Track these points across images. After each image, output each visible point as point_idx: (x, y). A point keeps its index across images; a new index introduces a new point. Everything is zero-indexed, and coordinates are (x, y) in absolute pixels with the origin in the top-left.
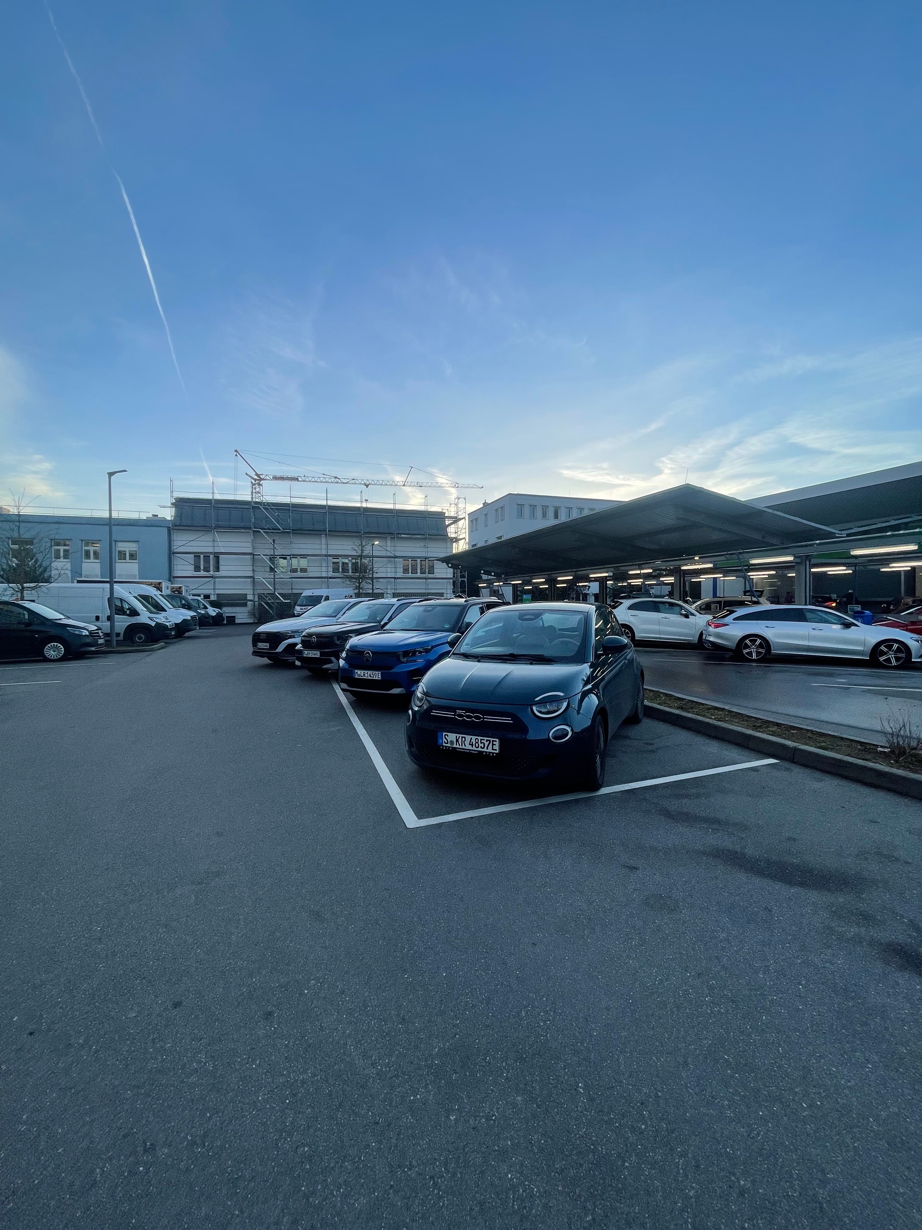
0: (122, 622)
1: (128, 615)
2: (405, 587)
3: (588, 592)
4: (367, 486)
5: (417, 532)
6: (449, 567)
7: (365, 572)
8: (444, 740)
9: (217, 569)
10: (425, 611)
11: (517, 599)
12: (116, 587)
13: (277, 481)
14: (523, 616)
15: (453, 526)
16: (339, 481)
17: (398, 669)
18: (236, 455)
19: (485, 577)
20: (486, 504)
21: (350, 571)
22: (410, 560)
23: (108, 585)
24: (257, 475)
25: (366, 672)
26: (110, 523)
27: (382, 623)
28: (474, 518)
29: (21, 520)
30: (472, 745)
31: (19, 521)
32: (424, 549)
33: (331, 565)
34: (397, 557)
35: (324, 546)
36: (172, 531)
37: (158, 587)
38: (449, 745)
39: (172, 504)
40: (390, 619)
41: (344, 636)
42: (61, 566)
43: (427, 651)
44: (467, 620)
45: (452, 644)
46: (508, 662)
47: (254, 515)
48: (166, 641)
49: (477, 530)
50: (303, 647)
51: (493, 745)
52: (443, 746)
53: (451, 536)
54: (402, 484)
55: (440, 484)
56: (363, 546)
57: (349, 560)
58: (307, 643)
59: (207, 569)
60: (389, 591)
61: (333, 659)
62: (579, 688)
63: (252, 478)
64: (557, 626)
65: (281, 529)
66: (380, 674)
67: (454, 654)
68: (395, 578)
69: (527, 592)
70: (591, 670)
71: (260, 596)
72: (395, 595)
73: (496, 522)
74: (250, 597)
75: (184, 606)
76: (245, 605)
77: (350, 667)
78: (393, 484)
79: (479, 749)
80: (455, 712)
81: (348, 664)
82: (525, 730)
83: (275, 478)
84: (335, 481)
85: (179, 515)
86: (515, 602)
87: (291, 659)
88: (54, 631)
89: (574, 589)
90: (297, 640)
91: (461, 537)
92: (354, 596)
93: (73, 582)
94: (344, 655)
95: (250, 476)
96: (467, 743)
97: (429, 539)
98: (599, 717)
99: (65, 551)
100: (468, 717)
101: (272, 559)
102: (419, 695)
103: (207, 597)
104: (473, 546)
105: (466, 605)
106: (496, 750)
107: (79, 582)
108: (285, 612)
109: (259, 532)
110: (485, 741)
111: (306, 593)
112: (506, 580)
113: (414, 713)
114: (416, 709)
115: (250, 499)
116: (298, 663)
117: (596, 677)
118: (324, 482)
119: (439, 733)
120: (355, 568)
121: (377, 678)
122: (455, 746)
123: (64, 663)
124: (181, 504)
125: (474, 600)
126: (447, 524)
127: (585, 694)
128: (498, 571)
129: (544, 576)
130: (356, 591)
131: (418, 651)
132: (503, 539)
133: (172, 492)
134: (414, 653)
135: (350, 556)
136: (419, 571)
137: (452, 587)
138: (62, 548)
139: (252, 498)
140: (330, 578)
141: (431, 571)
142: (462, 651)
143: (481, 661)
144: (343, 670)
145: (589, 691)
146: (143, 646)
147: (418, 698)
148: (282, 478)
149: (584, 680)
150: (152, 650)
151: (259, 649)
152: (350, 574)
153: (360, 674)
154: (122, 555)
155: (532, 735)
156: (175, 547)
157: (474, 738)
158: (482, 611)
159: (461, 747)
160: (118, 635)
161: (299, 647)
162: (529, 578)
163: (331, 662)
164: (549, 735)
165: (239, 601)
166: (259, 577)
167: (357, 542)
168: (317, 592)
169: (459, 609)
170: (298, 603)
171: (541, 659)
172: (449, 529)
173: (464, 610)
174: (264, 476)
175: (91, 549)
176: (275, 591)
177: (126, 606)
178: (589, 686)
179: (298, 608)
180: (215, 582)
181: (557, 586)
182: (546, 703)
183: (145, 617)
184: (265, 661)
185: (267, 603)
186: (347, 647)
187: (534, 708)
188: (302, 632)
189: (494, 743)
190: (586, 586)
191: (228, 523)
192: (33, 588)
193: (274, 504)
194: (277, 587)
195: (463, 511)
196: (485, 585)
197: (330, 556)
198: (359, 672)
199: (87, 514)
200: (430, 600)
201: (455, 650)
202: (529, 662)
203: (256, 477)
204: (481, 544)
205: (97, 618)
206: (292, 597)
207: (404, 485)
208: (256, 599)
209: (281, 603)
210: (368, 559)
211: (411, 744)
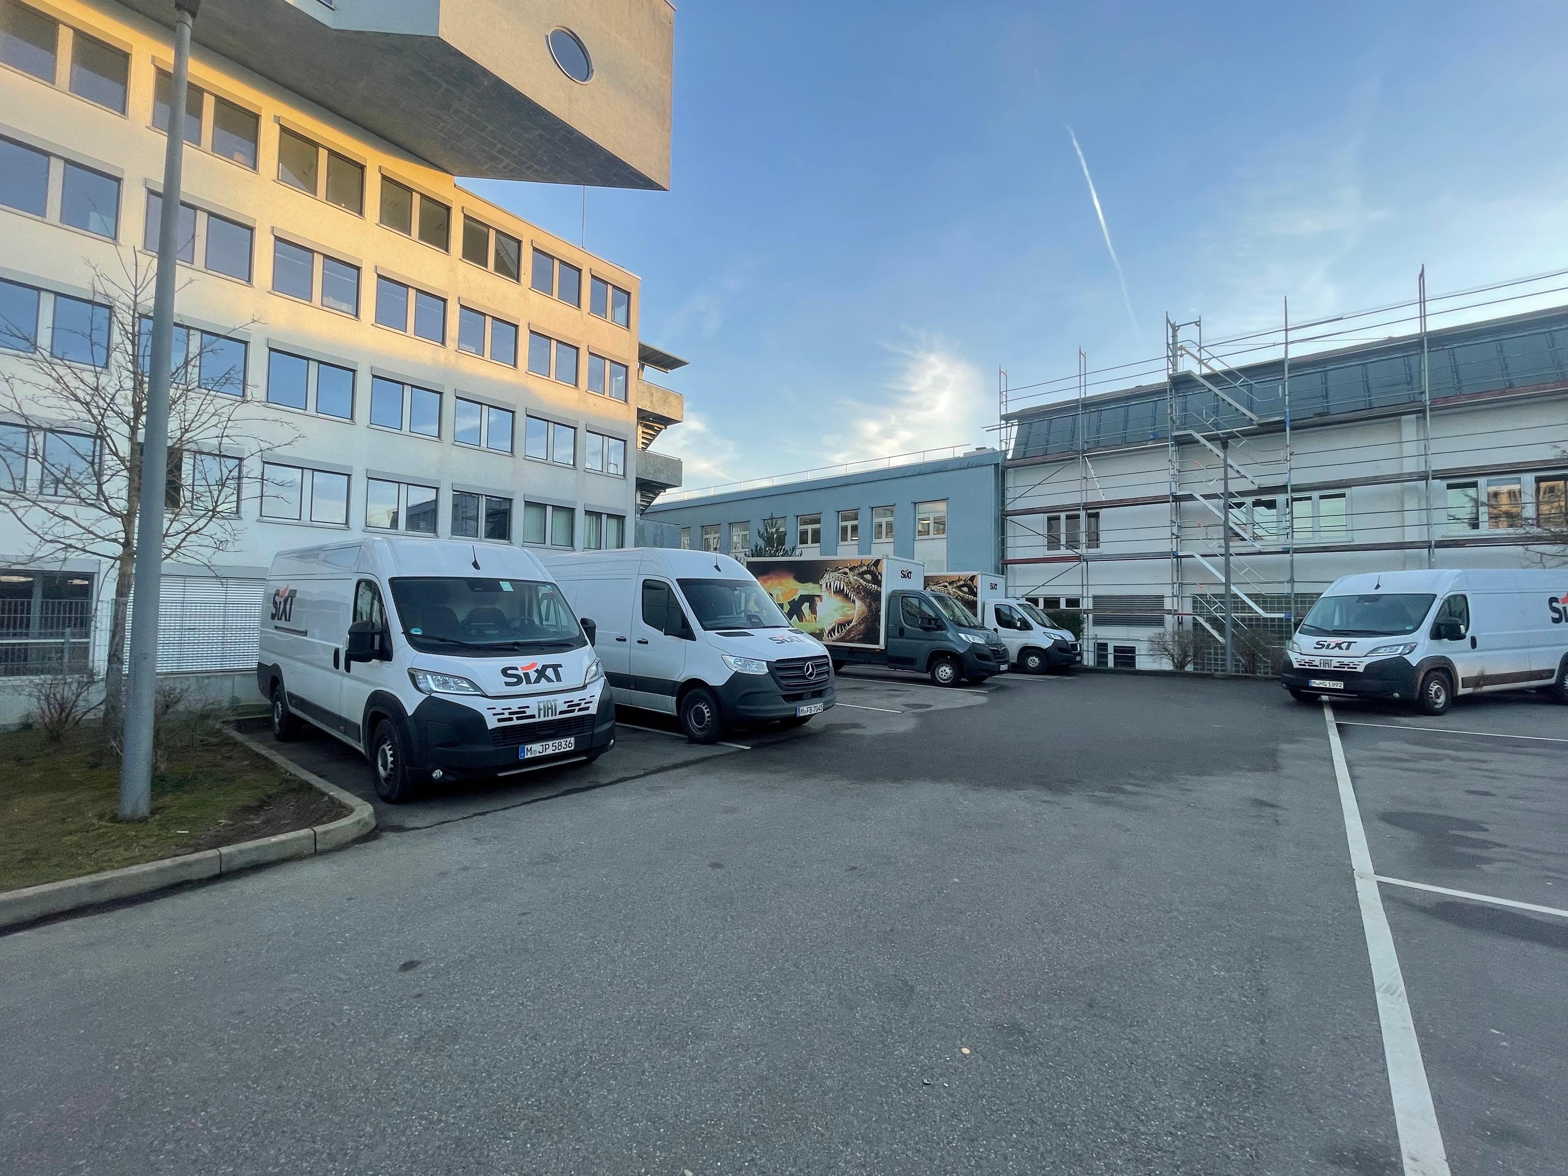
71: (1198, 602)
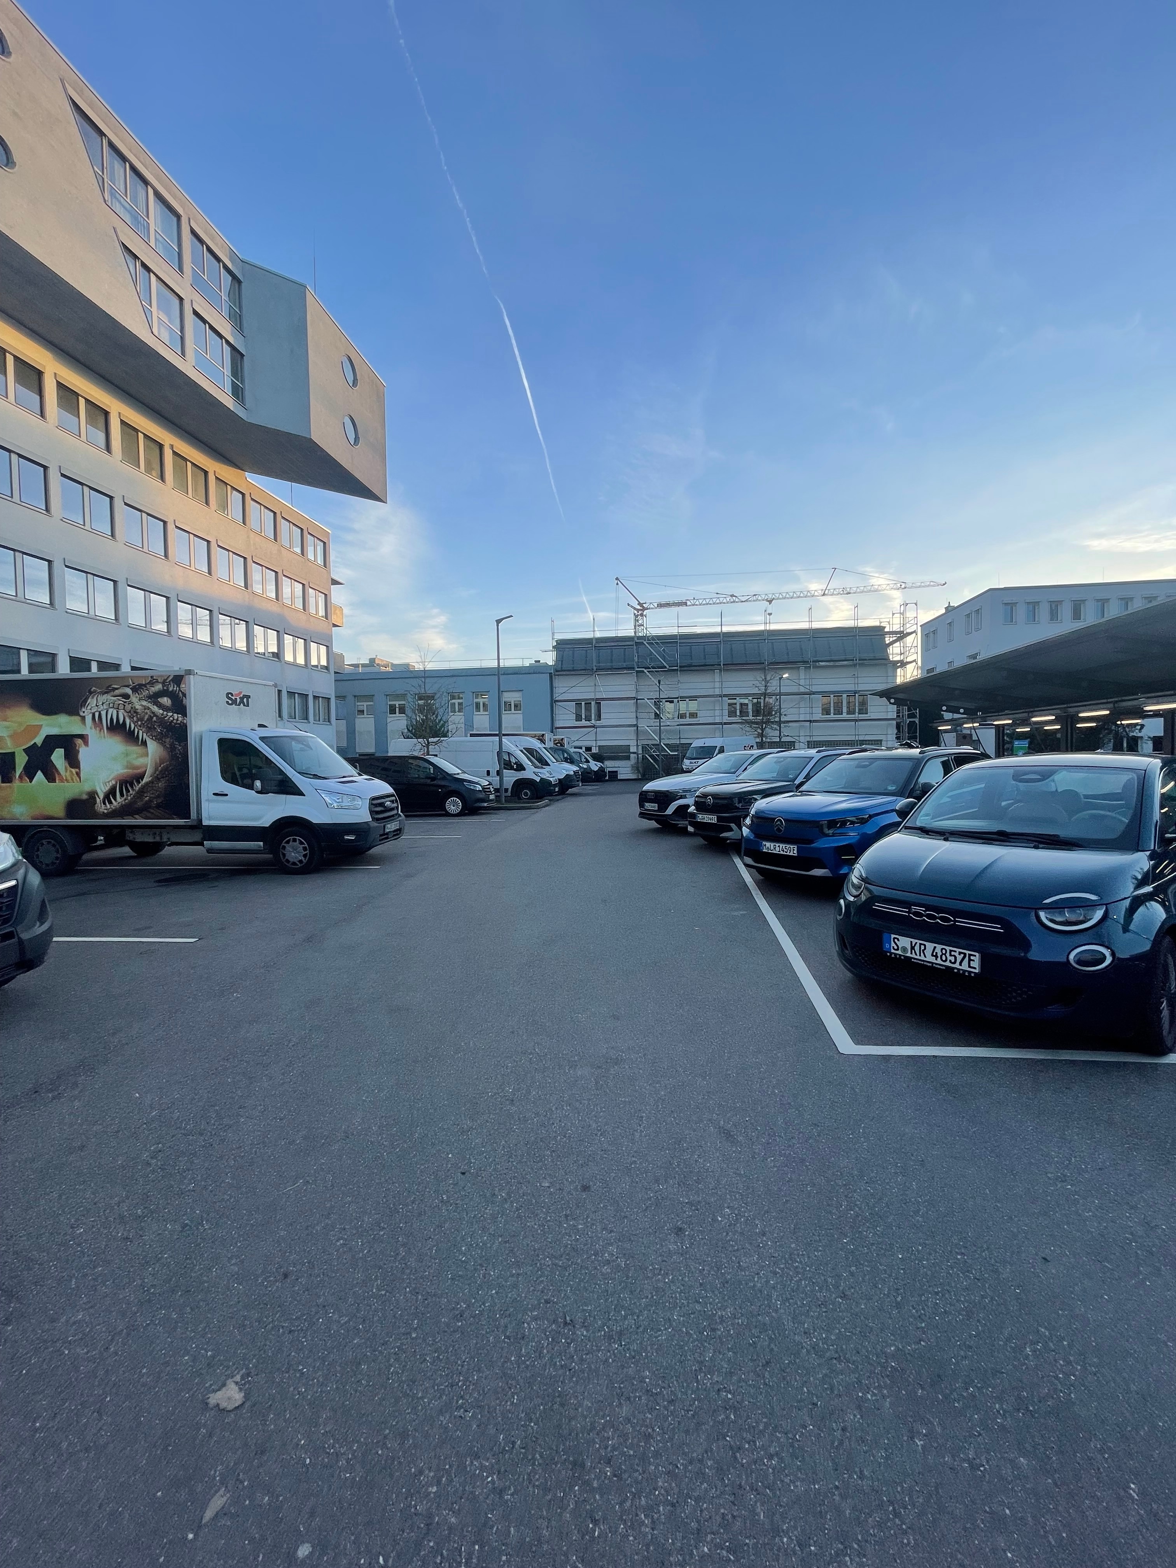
0: (511, 777)
1: (515, 770)
2: (822, 733)
3: (1139, 735)
4: (770, 602)
5: (843, 657)
6: (891, 703)
7: (770, 714)
8: (893, 944)
9: (599, 717)
10: (858, 766)
11: (1003, 750)
12: (504, 739)
13: (662, 609)
14: (1019, 775)
15: (897, 644)
16: (737, 600)
17: (822, 843)
18: (617, 584)
19: (947, 716)
20: (950, 608)
21: (751, 714)
22: (832, 696)
23: (497, 738)
24: (640, 604)
25: (777, 845)
26: (500, 673)
27: (797, 782)
28: (930, 631)
29: (426, 675)
30: (936, 957)
31: (425, 677)
32: (852, 680)
33: (726, 707)
34: (814, 693)
35: (717, 685)
36: (553, 676)
37: (541, 739)
38: (899, 952)
39: (554, 647)
40: (808, 778)
41: (747, 798)
42: (456, 720)
43: (863, 821)
44: (923, 780)
45: (903, 813)
46: (994, 842)
47: (638, 653)
48: (550, 798)
49: (935, 647)
50: (697, 809)
51: (970, 960)
52: (891, 953)
53: (894, 659)
54: (821, 593)
55: (876, 587)
56: (767, 682)
57: (749, 700)
58: (701, 806)
59: (588, 719)
60: (802, 739)
61: (733, 825)
62: (1128, 890)
63: (635, 609)
64: (1082, 791)
65: (668, 667)
66: (796, 849)
67: (906, 828)
68: (810, 721)
69: (1023, 736)
70: (1152, 862)
72: (811, 745)
73: (968, 633)
74: (633, 749)
75: (566, 760)
76: (628, 758)
77: (755, 837)
78: (809, 594)
79: (948, 964)
80: (910, 908)
81: (754, 834)
82: (1026, 945)
83: (660, 605)
84: (732, 600)
85: (560, 659)
86: (1000, 754)
87: (682, 823)
88: (454, 786)
89: (1111, 731)
90: (690, 801)
91: (909, 660)
92: (755, 747)
93: (466, 736)
94: (748, 821)
95: (632, 607)
96: (928, 952)
97: (861, 665)
98: (1167, 940)
99: (460, 704)
100: (929, 916)
101: (657, 703)
102: (855, 881)
103: (588, 749)
104: (929, 671)
105: (923, 758)
106: (975, 968)
107: (472, 735)
108: (672, 767)
109: (643, 672)
110: (957, 954)
111: (696, 744)
112: (984, 719)
113: (848, 904)
114: (852, 899)
115: (633, 634)
116: (690, 829)
117: (1162, 875)
118: (718, 603)
119: (885, 935)
120: (757, 711)
121: (791, 854)
122: (909, 955)
123: (463, 818)
124: (561, 646)
125: (932, 750)
126: (887, 642)
127: (1137, 902)
128: (971, 705)
129: (1052, 712)
130: (758, 740)
131: (849, 821)
132: (979, 658)
133: (553, 634)
134: (844, 823)
135: (749, 695)
136: (845, 710)
137: (895, 731)
138: (456, 701)
139: (635, 633)
140: (725, 724)
141: (863, 710)
142: (919, 824)
143: (950, 839)
144: (748, 840)
145: (1149, 897)
146: (528, 803)
147: (853, 885)
148: (668, 605)
149: (1136, 879)
150: (538, 808)
151: (646, 810)
152: (751, 717)
153: (769, 847)
154: (508, 706)
155: (1036, 954)
156: (557, 695)
157: (939, 947)
158: (947, 768)
159: (918, 957)
160: (506, 790)
161: (692, 809)
162: (1025, 715)
163: (731, 830)
164: (1068, 957)
165: (621, 753)
166: (643, 725)
167: (760, 676)
168: (709, 742)
169: (909, 764)
170: (687, 755)
171: (1056, 841)
172: (890, 650)
173: (918, 765)
174: (647, 604)
175: (481, 701)
176: (660, 742)
177: (513, 760)
178: (1148, 889)
179: (686, 762)
180: (596, 733)
181: (1078, 726)
182: (1064, 908)
183: (531, 772)
184: (653, 824)
185: (652, 756)
186: (753, 812)
187: (1042, 915)
188: (695, 791)
189: (972, 958)
190: (1137, 724)
191: (609, 664)
192: (436, 743)
193: (659, 637)
194: (662, 736)
195: (912, 622)
196: (950, 727)
197: (725, 696)
198: (768, 844)
199: (476, 665)
200: (865, 750)
201: (909, 821)
202: (1032, 845)
203: (639, 607)
204: (942, 668)
205: (488, 773)
206: (680, 749)
207: (824, 595)
208: (640, 751)
209: (667, 755)
210: (774, 697)
211: (842, 943)
